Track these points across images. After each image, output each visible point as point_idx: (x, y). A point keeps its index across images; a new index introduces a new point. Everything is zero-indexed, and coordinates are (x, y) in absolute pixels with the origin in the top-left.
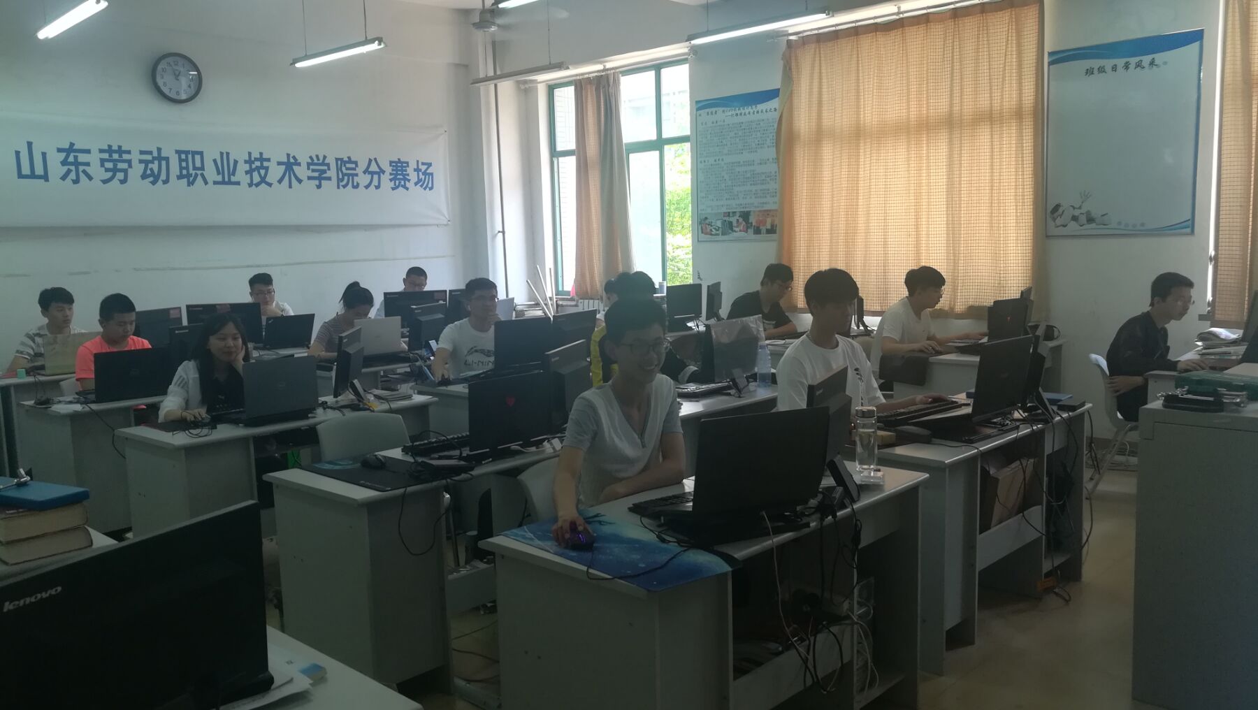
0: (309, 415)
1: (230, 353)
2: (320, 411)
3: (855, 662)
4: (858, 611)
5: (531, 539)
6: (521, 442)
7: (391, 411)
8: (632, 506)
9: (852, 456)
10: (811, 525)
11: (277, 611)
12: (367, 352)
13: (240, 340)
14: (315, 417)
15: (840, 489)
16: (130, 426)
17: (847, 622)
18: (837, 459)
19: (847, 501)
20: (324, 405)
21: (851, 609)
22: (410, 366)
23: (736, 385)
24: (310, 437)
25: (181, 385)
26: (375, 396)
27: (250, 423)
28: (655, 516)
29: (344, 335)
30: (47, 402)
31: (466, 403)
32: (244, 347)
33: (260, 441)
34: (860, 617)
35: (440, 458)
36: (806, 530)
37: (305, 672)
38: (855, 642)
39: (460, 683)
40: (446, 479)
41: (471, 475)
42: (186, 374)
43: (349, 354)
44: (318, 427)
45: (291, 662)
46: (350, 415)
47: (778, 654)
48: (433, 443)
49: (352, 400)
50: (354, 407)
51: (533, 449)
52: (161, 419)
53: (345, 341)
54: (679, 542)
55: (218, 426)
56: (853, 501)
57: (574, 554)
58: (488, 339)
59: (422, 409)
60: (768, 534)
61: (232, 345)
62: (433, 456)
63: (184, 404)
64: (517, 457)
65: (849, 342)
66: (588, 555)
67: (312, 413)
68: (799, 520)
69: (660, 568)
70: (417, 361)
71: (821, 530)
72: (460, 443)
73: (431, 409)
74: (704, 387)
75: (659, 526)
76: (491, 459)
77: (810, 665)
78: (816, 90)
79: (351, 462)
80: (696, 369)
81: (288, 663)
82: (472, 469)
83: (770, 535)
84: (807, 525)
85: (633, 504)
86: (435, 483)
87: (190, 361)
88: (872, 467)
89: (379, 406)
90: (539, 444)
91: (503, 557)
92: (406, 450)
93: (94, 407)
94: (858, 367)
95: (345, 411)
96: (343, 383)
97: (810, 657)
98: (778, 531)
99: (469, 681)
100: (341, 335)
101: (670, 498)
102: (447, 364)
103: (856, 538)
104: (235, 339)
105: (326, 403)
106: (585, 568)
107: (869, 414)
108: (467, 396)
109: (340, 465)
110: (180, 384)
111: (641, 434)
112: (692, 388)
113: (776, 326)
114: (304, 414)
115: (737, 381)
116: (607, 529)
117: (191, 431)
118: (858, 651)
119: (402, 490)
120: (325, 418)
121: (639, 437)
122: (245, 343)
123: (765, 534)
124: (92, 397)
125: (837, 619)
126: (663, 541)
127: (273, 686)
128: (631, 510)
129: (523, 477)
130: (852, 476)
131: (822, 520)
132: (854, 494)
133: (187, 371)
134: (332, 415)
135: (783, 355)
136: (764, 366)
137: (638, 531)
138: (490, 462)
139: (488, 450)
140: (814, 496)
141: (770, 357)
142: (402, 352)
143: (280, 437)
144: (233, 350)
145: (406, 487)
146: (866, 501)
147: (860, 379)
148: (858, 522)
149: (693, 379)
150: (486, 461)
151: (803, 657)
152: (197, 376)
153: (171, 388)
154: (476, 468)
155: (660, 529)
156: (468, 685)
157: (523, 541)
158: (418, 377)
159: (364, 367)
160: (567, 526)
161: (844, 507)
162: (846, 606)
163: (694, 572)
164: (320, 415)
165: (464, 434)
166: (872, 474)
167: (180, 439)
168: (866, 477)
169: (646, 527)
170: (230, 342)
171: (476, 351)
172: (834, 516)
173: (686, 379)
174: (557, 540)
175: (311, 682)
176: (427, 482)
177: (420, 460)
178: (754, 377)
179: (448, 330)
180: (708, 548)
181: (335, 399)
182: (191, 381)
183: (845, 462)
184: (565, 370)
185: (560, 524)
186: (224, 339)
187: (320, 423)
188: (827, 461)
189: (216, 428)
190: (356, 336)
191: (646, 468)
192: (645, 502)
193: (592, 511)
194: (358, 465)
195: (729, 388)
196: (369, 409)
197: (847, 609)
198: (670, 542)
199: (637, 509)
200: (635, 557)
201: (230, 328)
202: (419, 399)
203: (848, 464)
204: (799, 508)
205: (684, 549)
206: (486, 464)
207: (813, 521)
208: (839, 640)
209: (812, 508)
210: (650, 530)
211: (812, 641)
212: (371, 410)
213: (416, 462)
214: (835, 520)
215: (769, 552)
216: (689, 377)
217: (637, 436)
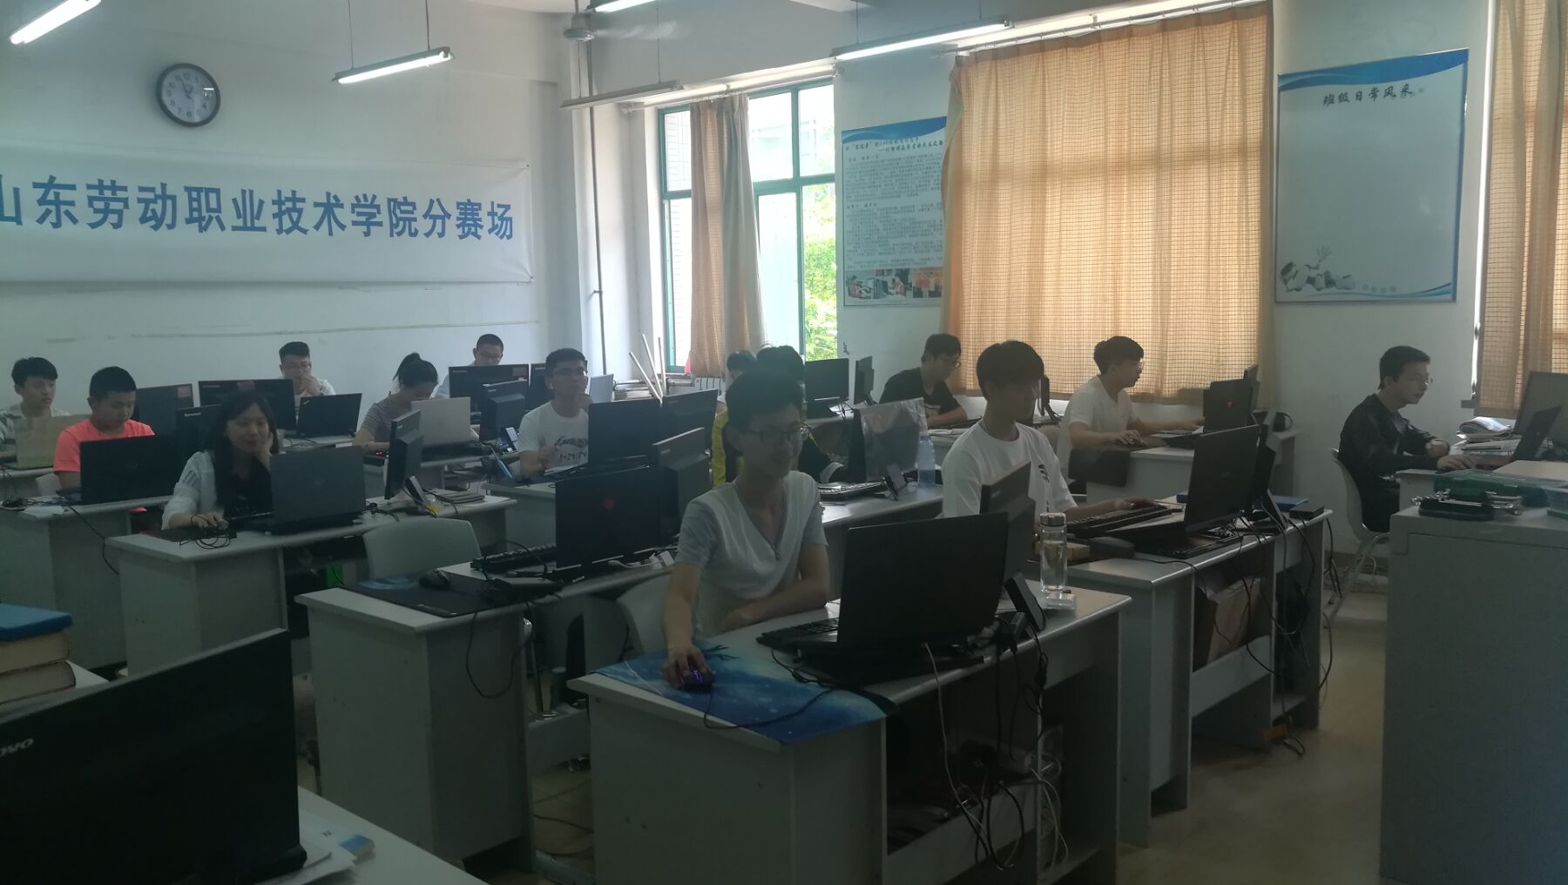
0: (355, 521)
1: (252, 443)
2: (367, 515)
3: (1039, 832)
4: (1043, 767)
5: (635, 678)
6: (622, 556)
7: (457, 516)
8: (760, 636)
9: (1036, 574)
10: (985, 660)
11: (312, 768)
12: (427, 442)
13: (267, 426)
14: (361, 523)
15: (1022, 615)
16: (125, 534)
17: (1029, 781)
18: (1017, 578)
19: (1029, 631)
20: (373, 508)
21: (1034, 765)
22: (481, 460)
23: (891, 486)
24: (355, 548)
25: (192, 481)
26: (438, 497)
27: (279, 531)
28: (789, 649)
29: (398, 420)
30: (19, 503)
31: (552, 507)
32: (272, 435)
33: (290, 553)
34: (1045, 774)
35: (520, 575)
36: (979, 667)
37: (347, 845)
38: (1039, 805)
39: (541, 856)
40: (526, 601)
41: (559, 597)
42: (198, 469)
43: (404, 445)
44: (366, 536)
45: (330, 834)
46: (405, 520)
47: (943, 821)
48: (511, 556)
49: (408, 502)
50: (411, 511)
51: (637, 564)
52: (165, 525)
53: (399, 427)
54: (820, 682)
55: (238, 534)
56: (1037, 630)
57: (687, 696)
59: (497, 514)
60: (931, 671)
61: (257, 432)
62: (510, 572)
63: (194, 506)
64: (617, 574)
65: (1032, 432)
66: (705, 698)
67: (357, 518)
68: (970, 653)
69: (796, 714)
70: (491, 453)
71: (997, 667)
72: (544, 557)
73: (507, 513)
74: (852, 487)
75: (795, 661)
76: (583, 577)
77: (983, 835)
78: (990, 119)
79: (406, 580)
80: (841, 465)
81: (325, 834)
82: (559, 589)
83: (934, 672)
84: (981, 660)
85: (763, 634)
86: (512, 607)
87: (202, 452)
88: (1061, 587)
89: (444, 510)
90: (644, 558)
91: (598, 700)
92: (476, 565)
93: (80, 509)
94: (1043, 463)
95: (400, 515)
96: (397, 480)
97: (983, 826)
98: (944, 668)
99: (554, 855)
100: (395, 420)
101: (809, 626)
103: (1041, 677)
104: (260, 424)
105: (376, 505)
106: (701, 714)
107: (1057, 522)
108: (554, 497)
109: (393, 583)
110: (190, 480)
111: (776, 544)
112: (837, 487)
113: (941, 412)
114: (349, 518)
115: (893, 479)
116: (730, 666)
117: (203, 540)
118: (1043, 818)
119: (472, 616)
120: (374, 525)
121: (772, 548)
122: (272, 430)
123: (928, 671)
124: (77, 497)
125: (1018, 778)
126: (800, 680)
127: (306, 864)
128: (760, 641)
129: (624, 600)
130: (1035, 599)
131: (998, 653)
132: (1038, 619)
133: (199, 465)
134: (383, 521)
135: (949, 448)
136: (926, 462)
137: (767, 667)
138: (581, 581)
139: (580, 565)
140: (989, 624)
141: (933, 451)
142: (472, 442)
143: (318, 549)
144: (258, 438)
145: (476, 612)
146: (1053, 630)
147: (1046, 478)
148: (1044, 657)
149: (838, 477)
150: (577, 580)
151: (974, 825)
152: (212, 470)
153: (178, 485)
154: (564, 589)
155: (796, 665)
156: (553, 860)
157: (623, 679)
158: (491, 473)
159: (425, 460)
161: (1026, 637)
162: (1028, 761)
163: (839, 719)
164: (369, 521)
165: (550, 546)
166: (1061, 597)
167: (189, 550)
168: (1053, 600)
169: (779, 663)
170: (255, 429)
172: (1014, 649)
173: (829, 477)
174: (669, 679)
175: (354, 858)
176: (504, 605)
177: (494, 578)
178: (913, 475)
180: (858, 690)
181: (387, 501)
182: (204, 478)
183: (1027, 581)
184: (678, 465)
185: (672, 659)
186: (246, 424)
187: (366, 532)
188: (1005, 580)
189: (236, 537)
190: (414, 422)
191: (779, 589)
192: (777, 631)
193: (712, 642)
194: (416, 584)
195: (882, 488)
196: (429, 514)
197: (1030, 765)
198: (809, 681)
199: (767, 640)
200: (765, 700)
202: (492, 501)
203: (1031, 584)
204: (970, 639)
205: (826, 690)
206: (576, 583)
207: (988, 655)
208: (1020, 803)
209: (986, 638)
210: (784, 666)
211: (986, 806)
212: (432, 515)
213: (489, 580)
214: (1014, 654)
215: (932, 694)
216: (833, 475)
217: (769, 546)
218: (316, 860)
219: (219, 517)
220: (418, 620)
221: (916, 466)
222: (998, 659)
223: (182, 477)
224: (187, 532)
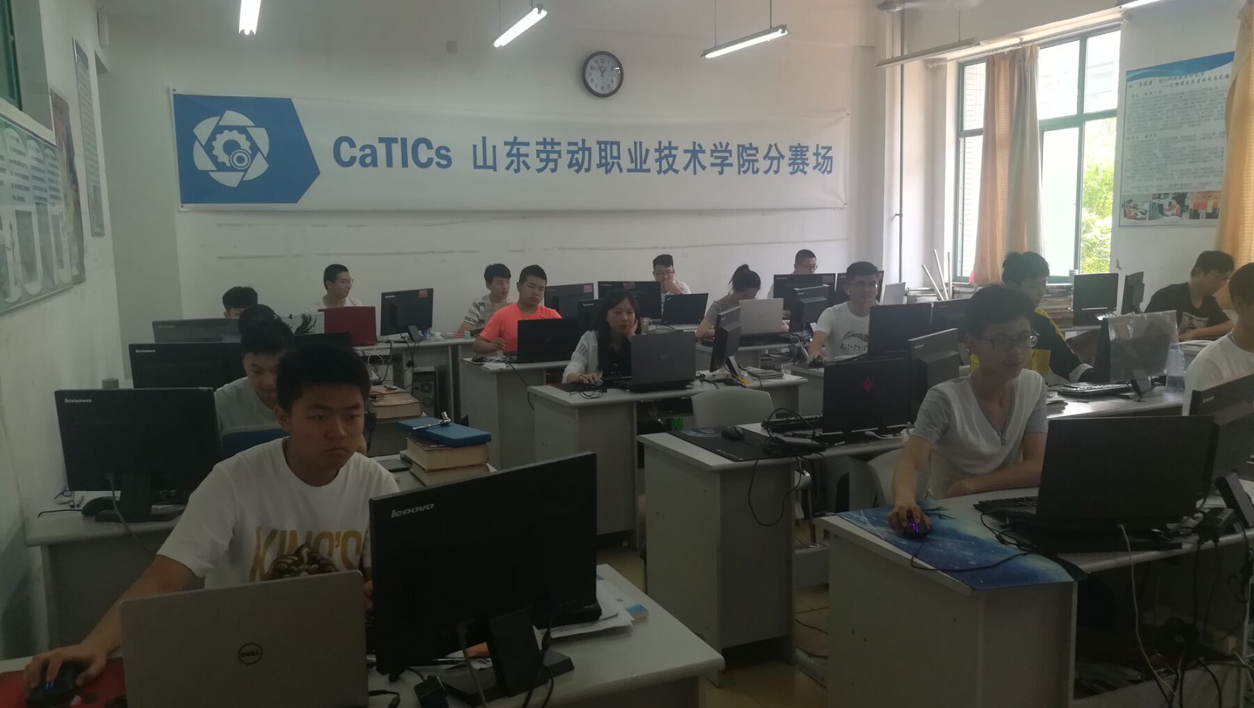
0: (688, 386)
1: (624, 327)
2: (697, 383)
4: (1247, 655)
5: (865, 523)
6: (877, 429)
7: (761, 388)
8: (978, 503)
10: (1183, 547)
12: (744, 332)
13: (634, 315)
14: (691, 388)
15: (1230, 511)
16: (541, 384)
17: (1231, 663)
18: (1231, 479)
19: (1237, 526)
20: (702, 378)
21: (1239, 649)
22: (789, 347)
23: (1136, 388)
24: (685, 406)
25: (583, 351)
26: (750, 373)
27: (635, 390)
28: (994, 515)
29: (722, 314)
31: (822, 382)
32: (637, 321)
33: (643, 407)
35: (794, 436)
36: (1176, 552)
37: (630, 610)
38: (1243, 688)
39: (801, 655)
40: (796, 456)
41: (822, 455)
42: (588, 343)
43: (726, 332)
44: (693, 398)
45: (621, 601)
46: (723, 388)
47: (1136, 682)
48: (791, 421)
49: (727, 375)
50: (728, 382)
51: (890, 436)
52: (564, 381)
54: (1019, 545)
55: (608, 390)
56: (1246, 527)
57: (904, 542)
58: (863, 324)
59: (792, 388)
60: (1126, 550)
61: (627, 319)
62: (787, 433)
63: (584, 369)
64: (872, 443)
66: (917, 545)
67: (689, 384)
68: (1169, 539)
69: (991, 567)
70: (797, 342)
71: (1197, 555)
72: (814, 424)
73: (801, 390)
74: (1098, 388)
75: (1002, 527)
76: (844, 442)
77: (1175, 704)
79: (713, 432)
80: (1091, 367)
81: (618, 600)
82: (824, 450)
83: (1128, 550)
84: (1179, 546)
85: (980, 502)
86: (785, 460)
87: (591, 331)
89: (751, 382)
90: (897, 431)
91: (836, 536)
92: (766, 425)
93: (516, 366)
95: (719, 385)
96: (718, 359)
97: (1177, 695)
98: (1137, 548)
99: (810, 655)
100: (718, 314)
101: (1022, 499)
104: (629, 313)
105: (704, 376)
106: (909, 557)
109: (703, 433)
110: (581, 351)
111: (1002, 432)
112: (1084, 387)
114: (682, 385)
115: (1138, 383)
116: (945, 524)
117: (585, 393)
118: (1246, 699)
119: (753, 462)
120: (701, 391)
121: (999, 435)
122: (637, 317)
123: (1121, 548)
124: (515, 358)
125: (1220, 658)
126: (1003, 541)
127: (601, 618)
128: (976, 507)
129: (873, 463)
130: (1250, 498)
133: (588, 340)
134: (707, 388)
136: (1174, 368)
137: (976, 527)
138: (843, 445)
139: (841, 433)
140: (1194, 515)
142: (782, 333)
143: (662, 405)
144: (627, 323)
145: (757, 460)
148: (1250, 552)
149: (1086, 378)
150: (839, 444)
151: (1166, 692)
152: (596, 344)
153: (574, 354)
154: (827, 449)
155: (1002, 530)
156: (809, 659)
157: (856, 523)
158: (797, 357)
159: (741, 345)
160: (904, 514)
161: (1233, 532)
162: (1231, 642)
163: (1029, 577)
164: (697, 386)
165: (818, 416)
167: (576, 399)
169: (985, 525)
170: (625, 317)
171: (853, 335)
172: (1216, 541)
173: (1078, 377)
175: (633, 619)
176: (779, 457)
177: (775, 435)
178: (1162, 380)
179: (827, 314)
180: (1051, 555)
181: (712, 374)
182: (591, 350)
183: (1241, 480)
184: (929, 359)
186: (619, 313)
187: (693, 395)
188: (1214, 478)
189: (606, 392)
190: (735, 316)
191: (1002, 467)
192: (993, 501)
193: (934, 504)
194: (720, 435)
195: (1127, 390)
196: (740, 385)
197: (1233, 649)
198: (1009, 543)
199: (983, 508)
200: (968, 553)
201: (626, 304)
202: (789, 378)
203: (1247, 486)
204: (1171, 526)
205: (1023, 552)
206: (838, 446)
207: (1189, 543)
208: (1220, 684)
209: (1189, 528)
210: (989, 528)
211: (1180, 677)
212: (743, 386)
213: (771, 437)
214: (1216, 544)
215: (1123, 570)
216: (1081, 376)
217: (996, 433)
218: (607, 616)
219: (598, 377)
220: (714, 460)
221: (1165, 371)
222: (1199, 548)
223: (577, 348)
224: (577, 386)
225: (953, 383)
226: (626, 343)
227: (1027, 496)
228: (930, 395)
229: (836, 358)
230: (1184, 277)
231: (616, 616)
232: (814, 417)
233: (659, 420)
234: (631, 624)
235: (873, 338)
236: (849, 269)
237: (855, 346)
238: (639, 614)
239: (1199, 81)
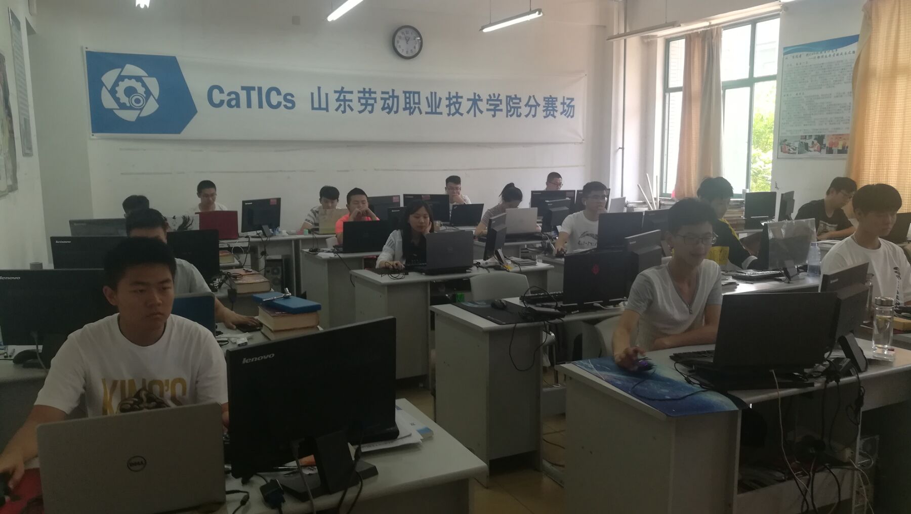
0: (467, 271)
1: (421, 227)
2: (474, 268)
3: (854, 502)
4: (859, 461)
5: (592, 369)
6: (602, 301)
7: (521, 272)
8: (673, 355)
9: (868, 336)
10: (815, 385)
12: (509, 231)
13: (429, 219)
14: (470, 272)
15: (849, 360)
16: (361, 268)
17: (848, 467)
18: (849, 337)
19: (852, 371)
20: (478, 265)
21: (853, 458)
22: (541, 243)
23: (787, 274)
24: (465, 285)
25: (392, 245)
26: (513, 262)
27: (429, 273)
28: (684, 363)
29: (493, 218)
30: (316, 251)
32: (431, 223)
33: (434, 286)
34: (862, 465)
35: (543, 306)
36: (810, 389)
37: (420, 432)
38: (855, 485)
39: (547, 464)
40: (544, 320)
41: (562, 320)
42: (394, 238)
43: (496, 232)
44: (471, 279)
45: (414, 425)
46: (493, 272)
47: (780, 481)
48: (540, 296)
49: (496, 263)
50: (496, 268)
51: (612, 307)
52: (377, 266)
53: (493, 222)
54: (701, 385)
55: (409, 273)
56: (859, 371)
58: (594, 227)
59: (543, 273)
60: (775, 388)
61: (423, 221)
62: (537, 304)
63: (391, 257)
64: (598, 311)
67: (468, 269)
68: (806, 380)
69: (680, 399)
70: (547, 239)
71: (824, 391)
72: (558, 298)
73: (549, 274)
74: (760, 273)
75: (690, 372)
76: (578, 311)
77: (808, 498)
79: (485, 304)
80: (757, 258)
81: (411, 424)
82: (563, 316)
83: (776, 388)
84: (812, 385)
86: (536, 323)
87: (397, 230)
88: (886, 346)
89: (513, 268)
90: (616, 303)
91: (570, 378)
92: (523, 299)
93: (342, 255)
94: (897, 266)
95: (490, 270)
96: (490, 251)
98: (783, 386)
99: (554, 464)
100: (491, 218)
101: (704, 352)
102: (566, 243)
103: (860, 401)
104: (425, 217)
105: (480, 263)
109: (477, 304)
110: (390, 245)
111: (690, 304)
112: (750, 273)
114: (464, 270)
115: (788, 270)
117: (392, 275)
118: (858, 493)
119: (512, 326)
120: (476, 274)
121: (687, 307)
122: (431, 220)
123: (772, 386)
124: (341, 249)
125: (840, 464)
126: (689, 382)
127: (399, 437)
128: (672, 358)
129: (599, 326)
130: (862, 351)
131: (827, 382)
132: (862, 364)
133: (395, 237)
134: (482, 272)
135: (827, 251)
136: (813, 259)
137: (671, 372)
138: (577, 313)
139: (576, 304)
140: (821, 363)
141: (820, 253)
142: (537, 233)
143: (449, 284)
144: (424, 225)
145: (516, 323)
146: (872, 372)
147: (898, 277)
148: (862, 389)
149: (753, 266)
150: (574, 312)
151: (801, 488)
152: (401, 240)
153: (385, 247)
154: (566, 316)
155: (689, 374)
156: (552, 467)
157: (585, 368)
158: (547, 250)
159: (506, 242)
161: (850, 375)
162: (848, 453)
163: (707, 408)
164: (474, 271)
165: (560, 292)
166: (886, 353)
167: (386, 279)
168: (879, 354)
169: (677, 371)
170: (422, 220)
171: (587, 235)
172: (838, 381)
173: (747, 266)
176: (532, 321)
177: (529, 306)
178: (805, 268)
179: (569, 220)
180: (723, 392)
181: (485, 262)
182: (397, 243)
183: (856, 339)
184: (640, 252)
186: (418, 218)
187: (471, 277)
188: (837, 337)
189: (408, 274)
190: (502, 220)
191: (690, 329)
192: (683, 353)
194: (489, 306)
195: (780, 275)
196: (505, 270)
197: (849, 457)
198: (694, 383)
199: (676, 358)
200: (665, 391)
201: (423, 211)
202: (540, 265)
203: (861, 342)
204: (807, 371)
205: (703, 390)
206: (574, 314)
207: (818, 382)
208: (839, 482)
209: (819, 372)
210: (680, 373)
211: (811, 476)
212: (507, 270)
213: (526, 307)
214: (838, 383)
215: (774, 401)
216: (750, 265)
217: (685, 306)
218: (403, 436)
219: (402, 264)
220: (484, 324)
221: (807, 262)
222: (826, 386)
223: (387, 243)
224: (386, 270)
225: (656, 270)
226: (422, 238)
227: (708, 350)
228: (639, 279)
229: (574, 251)
230: (821, 195)
231: (410, 435)
232: (557, 293)
233: (447, 295)
234: (421, 441)
235: (602, 237)
236: (585, 187)
237: (589, 243)
238: (427, 434)
239: (834, 56)
